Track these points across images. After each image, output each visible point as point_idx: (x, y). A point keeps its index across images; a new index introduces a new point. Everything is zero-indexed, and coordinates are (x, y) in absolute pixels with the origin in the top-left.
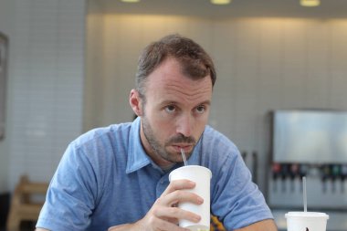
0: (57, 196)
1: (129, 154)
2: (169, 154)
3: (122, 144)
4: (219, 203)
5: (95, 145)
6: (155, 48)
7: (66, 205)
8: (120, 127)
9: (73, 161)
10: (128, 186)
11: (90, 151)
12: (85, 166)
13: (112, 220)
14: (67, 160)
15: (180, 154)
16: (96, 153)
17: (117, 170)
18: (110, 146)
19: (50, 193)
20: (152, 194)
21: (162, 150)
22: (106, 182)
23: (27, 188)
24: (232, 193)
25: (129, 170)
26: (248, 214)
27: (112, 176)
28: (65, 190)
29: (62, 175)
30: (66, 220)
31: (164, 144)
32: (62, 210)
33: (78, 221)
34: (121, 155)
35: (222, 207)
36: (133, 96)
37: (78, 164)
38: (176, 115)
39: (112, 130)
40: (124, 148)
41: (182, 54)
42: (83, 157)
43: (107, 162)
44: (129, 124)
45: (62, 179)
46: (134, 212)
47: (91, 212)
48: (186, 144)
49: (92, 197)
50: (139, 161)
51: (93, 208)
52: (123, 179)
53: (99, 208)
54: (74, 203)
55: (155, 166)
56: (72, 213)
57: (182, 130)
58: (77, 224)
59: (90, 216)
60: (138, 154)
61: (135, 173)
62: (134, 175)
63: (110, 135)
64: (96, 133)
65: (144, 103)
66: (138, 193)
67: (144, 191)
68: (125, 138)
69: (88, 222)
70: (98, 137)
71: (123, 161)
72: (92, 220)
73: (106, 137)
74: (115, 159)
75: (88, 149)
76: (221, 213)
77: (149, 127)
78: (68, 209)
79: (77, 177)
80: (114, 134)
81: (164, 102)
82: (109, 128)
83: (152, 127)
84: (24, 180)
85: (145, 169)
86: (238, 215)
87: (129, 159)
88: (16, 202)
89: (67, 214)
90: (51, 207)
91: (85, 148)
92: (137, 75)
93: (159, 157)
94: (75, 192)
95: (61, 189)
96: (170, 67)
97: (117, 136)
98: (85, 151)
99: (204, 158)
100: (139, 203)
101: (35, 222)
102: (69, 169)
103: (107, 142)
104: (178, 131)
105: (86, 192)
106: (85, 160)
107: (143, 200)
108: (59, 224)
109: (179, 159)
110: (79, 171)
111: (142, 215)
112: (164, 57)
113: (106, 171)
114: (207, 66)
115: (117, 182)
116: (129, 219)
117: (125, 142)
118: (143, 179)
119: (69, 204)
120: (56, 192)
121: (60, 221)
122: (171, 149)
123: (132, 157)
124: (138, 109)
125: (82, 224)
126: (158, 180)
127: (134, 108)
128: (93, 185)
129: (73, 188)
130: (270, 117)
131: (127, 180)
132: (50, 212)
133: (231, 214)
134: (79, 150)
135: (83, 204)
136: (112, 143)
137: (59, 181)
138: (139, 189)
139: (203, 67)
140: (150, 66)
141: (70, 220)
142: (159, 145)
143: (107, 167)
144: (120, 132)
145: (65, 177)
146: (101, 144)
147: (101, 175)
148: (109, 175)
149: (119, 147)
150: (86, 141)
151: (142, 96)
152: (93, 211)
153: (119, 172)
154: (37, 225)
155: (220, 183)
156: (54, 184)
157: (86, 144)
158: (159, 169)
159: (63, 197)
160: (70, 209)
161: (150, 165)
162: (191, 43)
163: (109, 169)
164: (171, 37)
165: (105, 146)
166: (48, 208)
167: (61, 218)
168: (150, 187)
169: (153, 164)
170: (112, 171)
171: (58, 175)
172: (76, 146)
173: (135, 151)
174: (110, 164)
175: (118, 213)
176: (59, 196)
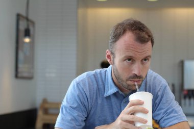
0: (66, 110)
1: (106, 86)
2: (129, 85)
3: (102, 80)
4: (157, 113)
5: (87, 81)
6: (120, 26)
7: (71, 115)
8: (101, 71)
9: (75, 90)
10: (106, 104)
11: (84, 84)
12: (82, 93)
13: (97, 122)
14: (71, 90)
15: (135, 85)
16: (87, 86)
17: (99, 95)
18: (95, 82)
19: (62, 108)
20: (119, 108)
21: (124, 84)
22: (93, 102)
23: (47, 106)
24: (164, 106)
25: (106, 95)
26: (173, 118)
27: (97, 98)
28: (71, 107)
29: (69, 98)
30: (71, 123)
31: (125, 80)
32: (69, 118)
33: (78, 124)
34: (101, 87)
35: (158, 115)
36: (108, 54)
37: (77, 92)
38: (132, 63)
39: (96, 73)
40: (103, 82)
41: (135, 29)
42: (80, 88)
43: (94, 90)
44: (105, 69)
45: (69, 100)
46: (109, 118)
47: (85, 119)
48: (138, 80)
49: (85, 110)
50: (111, 90)
51: (86, 116)
52: (102, 99)
53: (90, 116)
54: (76, 114)
55: (121, 92)
56: (75, 119)
57: (136, 72)
58: (77, 125)
59: (85, 121)
60: (111, 86)
61: (109, 96)
62: (109, 97)
63: (95, 75)
64: (87, 75)
65: (114, 57)
66: (111, 107)
67: (114, 106)
68: (103, 77)
69: (84, 124)
70: (89, 77)
71: (103, 90)
72: (86, 123)
73: (93, 77)
74: (98, 89)
75: (83, 84)
76: (158, 118)
77: (117, 70)
78: (72, 117)
79: (77, 99)
80: (97, 75)
81: (125, 57)
82: (94, 71)
83: (119, 71)
84: (45, 101)
85: (115, 94)
86: (167, 119)
87: (106, 88)
88: (40, 114)
89: (72, 120)
90: (63, 116)
91: (81, 83)
92: (110, 42)
93: (123, 87)
94: (76, 107)
95: (68, 106)
96: (128, 37)
97: (99, 76)
98: (81, 85)
99: (148, 87)
100: (112, 113)
101: (54, 125)
102: (73, 94)
103: (94, 79)
104: (133, 72)
105: (82, 107)
106: (82, 90)
107: (114, 112)
108: (67, 125)
109: (134, 88)
110: (78, 96)
111: (114, 120)
112: (124, 31)
113: (93, 96)
114: (149, 36)
115: (99, 102)
116: (106, 122)
117: (104, 79)
118: (114, 100)
119: (73, 114)
120: (66, 107)
122: (129, 82)
123: (108, 87)
124: (111, 60)
125: (80, 125)
126: (122, 100)
128: (86, 104)
129: (75, 105)
130: (182, 64)
131: (105, 100)
132: (62, 119)
133: (163, 119)
134: (78, 84)
135: (81, 114)
136: (96, 80)
137: (67, 101)
138: (112, 105)
139: (147, 37)
140: (117, 37)
141: (74, 124)
142: (122, 81)
143: (94, 93)
144: (100, 73)
145: (70, 99)
146: (90, 80)
147: (91, 98)
148: (95, 97)
149: (100, 82)
150: (81, 79)
151: (112, 53)
152: (86, 118)
153: (101, 96)
155: (157, 101)
156: (64, 103)
157: (82, 81)
158: (124, 94)
159: (70, 110)
160: (74, 117)
161: (117, 92)
162: (140, 23)
163: (95, 95)
164: (128, 20)
166: (61, 116)
167: (68, 122)
168: (118, 104)
169: (119, 91)
170: (97, 95)
171: (67, 98)
172: (76, 82)
173: (109, 84)
174: (95, 92)
175: (100, 119)
176: (68, 110)
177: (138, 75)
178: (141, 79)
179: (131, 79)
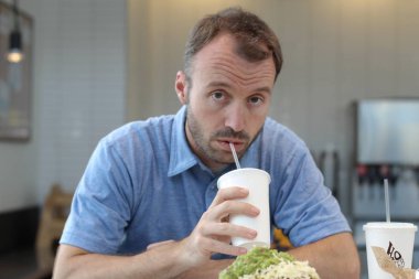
0: (84, 205)
1: (172, 153)
3: (164, 141)
4: (283, 212)
5: (131, 141)
7: (96, 215)
8: (161, 121)
9: (103, 161)
10: (172, 192)
11: (125, 149)
12: (119, 168)
13: (153, 234)
14: (96, 161)
16: (131, 151)
17: (158, 172)
18: (148, 144)
19: (76, 202)
20: (201, 201)
22: (145, 187)
24: (299, 200)
26: (319, 226)
27: (152, 179)
28: (94, 197)
29: (90, 179)
30: (96, 234)
33: (111, 236)
34: (162, 154)
35: (288, 217)
36: (179, 80)
37: (110, 165)
38: (226, 103)
39: (151, 124)
40: (166, 145)
42: (116, 156)
43: (145, 163)
44: (171, 117)
45: (90, 183)
46: (179, 224)
47: (126, 224)
48: (237, 140)
49: (127, 205)
50: (183, 161)
51: (129, 218)
52: (165, 183)
53: (137, 219)
54: (104, 212)
55: (203, 167)
56: (104, 225)
57: (232, 124)
59: (126, 229)
60: (182, 152)
62: (178, 178)
63: (148, 130)
64: (132, 128)
66: (183, 201)
67: (190, 197)
68: (167, 132)
69: (123, 238)
70: (135, 133)
71: (165, 161)
72: (128, 235)
73: (144, 132)
74: (156, 158)
75: (121, 146)
76: (286, 225)
78: (98, 221)
79: (109, 182)
80: (154, 129)
82: (148, 121)
85: (192, 171)
86: (306, 227)
87: (172, 159)
90: (78, 218)
91: (118, 144)
94: (106, 199)
95: (90, 195)
97: (158, 131)
98: (118, 149)
99: (264, 157)
100: (185, 213)
101: (59, 240)
102: (99, 170)
103: (146, 137)
104: (227, 124)
105: (119, 198)
106: (118, 160)
107: (190, 209)
108: (87, 239)
109: (227, 159)
110: (111, 173)
113: (144, 174)
115: (158, 187)
117: (167, 139)
118: (188, 183)
119: (100, 214)
120: (84, 199)
121: (89, 236)
122: (216, 144)
123: (176, 156)
124: (183, 95)
125: (115, 239)
126: (207, 185)
128: (128, 191)
129: (104, 194)
131: (170, 184)
132: (77, 225)
133: (297, 227)
134: (111, 148)
135: (116, 214)
136: (151, 140)
137: (87, 185)
138: (185, 196)
141: (103, 235)
143: (145, 168)
144: (161, 126)
145: (94, 181)
146: (138, 140)
147: (138, 178)
148: (147, 177)
149: (160, 146)
150: (118, 136)
152: (130, 222)
153: (161, 175)
154: (61, 241)
155: (285, 188)
156: (81, 189)
157: (120, 140)
158: (208, 170)
159: (92, 204)
160: (100, 219)
161: (197, 166)
163: (148, 171)
165: (143, 144)
166: (75, 219)
167: (90, 232)
168: (198, 193)
169: (200, 164)
170: (151, 172)
171: (87, 178)
172: (107, 143)
173: (179, 148)
174: (149, 165)
175: (160, 225)
176: (88, 204)
177: (236, 130)
178: (244, 141)
179: (220, 138)
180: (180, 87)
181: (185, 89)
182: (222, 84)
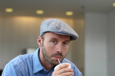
2: (53, 60)
21: (49, 60)
25: (34, 72)
36: (39, 39)
77: (45, 50)
122: (53, 58)
124: (41, 44)
127: (39, 44)
142: (48, 57)
151: (43, 38)
177: (60, 52)
178: (62, 57)
179: (55, 56)
180: (40, 41)
181: (41, 42)
182: (55, 39)
